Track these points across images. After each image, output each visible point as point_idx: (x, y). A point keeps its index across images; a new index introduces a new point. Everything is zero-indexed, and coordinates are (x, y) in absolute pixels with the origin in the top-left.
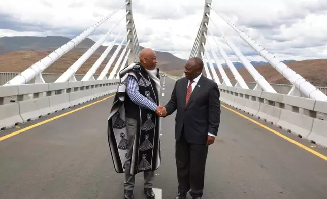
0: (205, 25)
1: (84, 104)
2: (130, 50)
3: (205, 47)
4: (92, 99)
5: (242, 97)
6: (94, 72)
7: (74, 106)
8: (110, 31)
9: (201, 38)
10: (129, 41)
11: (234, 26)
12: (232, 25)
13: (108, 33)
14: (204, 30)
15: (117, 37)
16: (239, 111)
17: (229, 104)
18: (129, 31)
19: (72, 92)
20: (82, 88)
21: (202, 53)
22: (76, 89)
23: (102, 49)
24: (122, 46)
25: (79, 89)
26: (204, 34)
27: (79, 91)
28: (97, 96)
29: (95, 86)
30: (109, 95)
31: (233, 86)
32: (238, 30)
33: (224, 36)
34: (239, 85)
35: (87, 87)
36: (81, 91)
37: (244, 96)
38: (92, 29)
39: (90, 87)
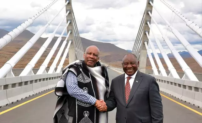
0: (148, 14)
1: (22, 100)
2: (70, 42)
3: (149, 37)
4: (31, 95)
5: (191, 90)
6: (33, 66)
7: (12, 103)
8: (49, 23)
9: (145, 27)
10: (70, 32)
11: (179, 15)
12: (177, 13)
13: (47, 24)
14: (148, 19)
15: (57, 28)
16: (189, 104)
17: (177, 97)
18: (69, 22)
19: (10, 89)
20: (20, 84)
21: (146, 43)
22: (14, 85)
23: (41, 41)
24: (62, 38)
25: (17, 85)
26: (148, 23)
27: (17, 88)
28: (37, 91)
29: (34, 81)
30: (49, 90)
31: (181, 77)
32: (184, 18)
33: (169, 24)
34: (187, 77)
35: (26, 83)
36: (20, 87)
37: (193, 89)
38: (30, 21)
39: (29, 83)
